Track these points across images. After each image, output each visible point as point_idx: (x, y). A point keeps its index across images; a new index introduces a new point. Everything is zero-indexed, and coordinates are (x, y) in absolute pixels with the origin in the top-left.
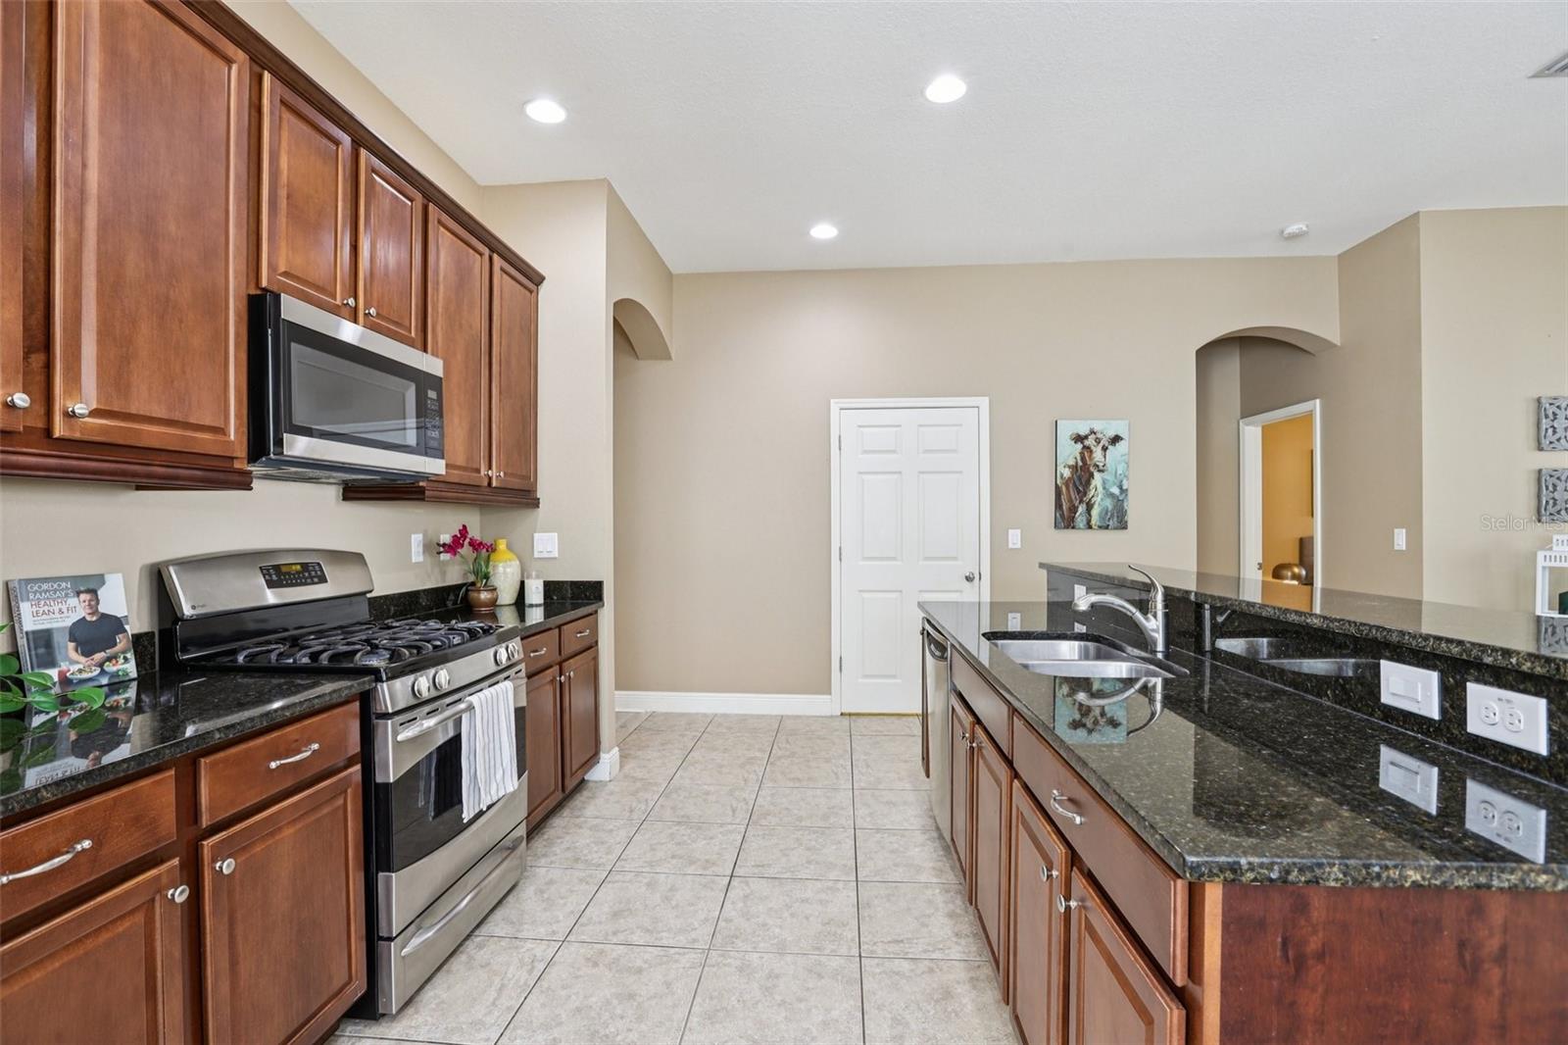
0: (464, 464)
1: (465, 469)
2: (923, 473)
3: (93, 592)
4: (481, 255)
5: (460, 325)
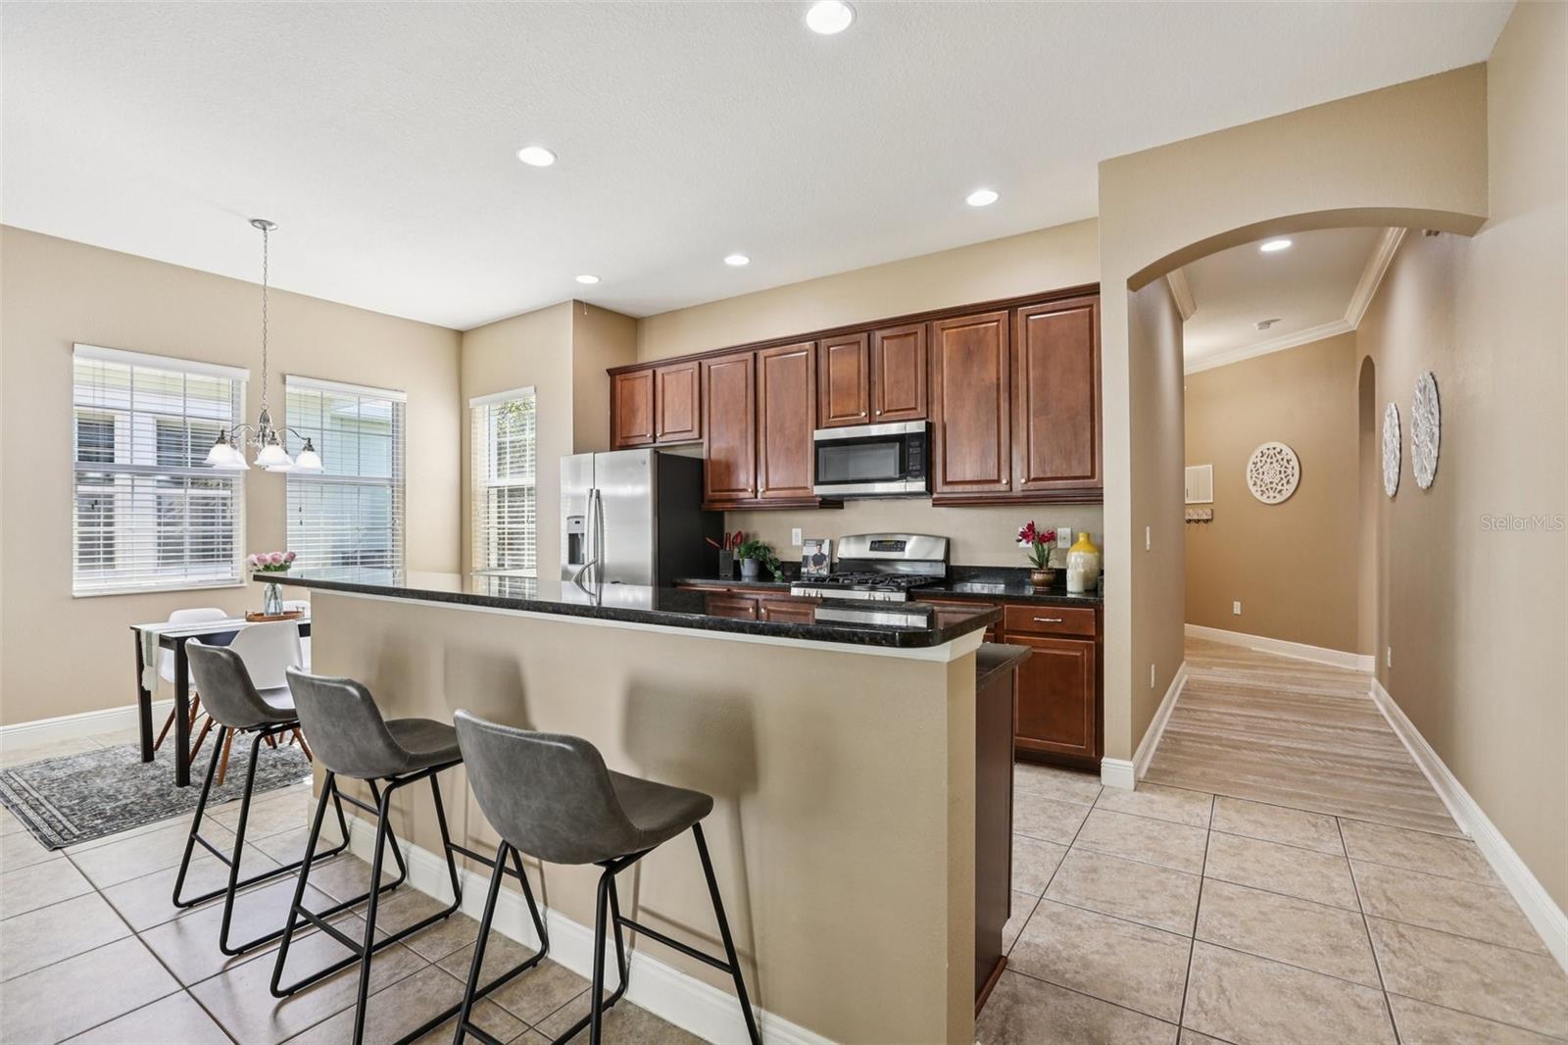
0: (975, 479)
1: (977, 482)
3: (821, 545)
4: (998, 321)
5: (969, 384)
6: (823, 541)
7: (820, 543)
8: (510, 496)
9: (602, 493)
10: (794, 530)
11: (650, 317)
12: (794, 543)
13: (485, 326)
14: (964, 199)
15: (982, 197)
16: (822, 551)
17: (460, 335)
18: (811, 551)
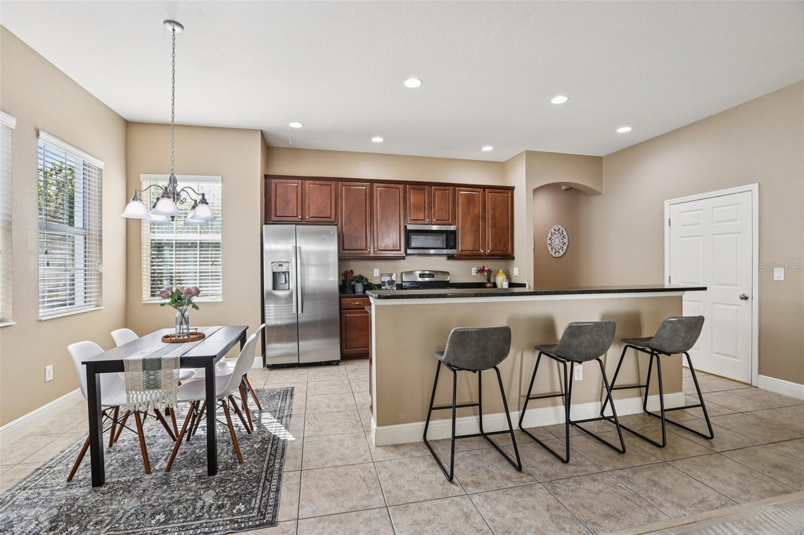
0: (471, 249)
1: (472, 251)
2: (715, 234)
3: (391, 276)
4: (479, 192)
5: (469, 214)
6: (392, 274)
7: (391, 275)
8: (200, 247)
9: (302, 248)
10: (375, 269)
11: (279, 148)
12: (375, 275)
13: (144, 123)
14: (481, 149)
15: (487, 149)
16: (392, 279)
17: (129, 125)
18: (386, 279)
